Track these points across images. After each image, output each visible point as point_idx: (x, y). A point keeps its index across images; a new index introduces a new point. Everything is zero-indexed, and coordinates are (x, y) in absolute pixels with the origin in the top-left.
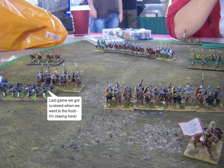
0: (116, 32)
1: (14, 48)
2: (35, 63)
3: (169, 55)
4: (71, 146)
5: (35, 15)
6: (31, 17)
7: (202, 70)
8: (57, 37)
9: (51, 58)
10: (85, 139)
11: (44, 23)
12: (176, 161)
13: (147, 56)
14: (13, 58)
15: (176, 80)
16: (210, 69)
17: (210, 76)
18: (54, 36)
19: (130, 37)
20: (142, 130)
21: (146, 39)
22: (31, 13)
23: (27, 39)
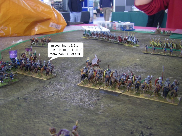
0: (107, 24)
1: (26, 34)
2: (33, 45)
3: (133, 43)
4: (24, 98)
5: (42, 10)
6: (40, 11)
7: (152, 54)
8: (58, 27)
9: (44, 42)
10: (36, 95)
11: (49, 16)
12: (85, 113)
13: (118, 43)
14: (21, 41)
15: (127, 60)
16: (159, 54)
17: (155, 59)
18: (56, 26)
19: (117, 28)
20: (76, 92)
21: (129, 30)
22: (40, 8)
23: (35, 28)
